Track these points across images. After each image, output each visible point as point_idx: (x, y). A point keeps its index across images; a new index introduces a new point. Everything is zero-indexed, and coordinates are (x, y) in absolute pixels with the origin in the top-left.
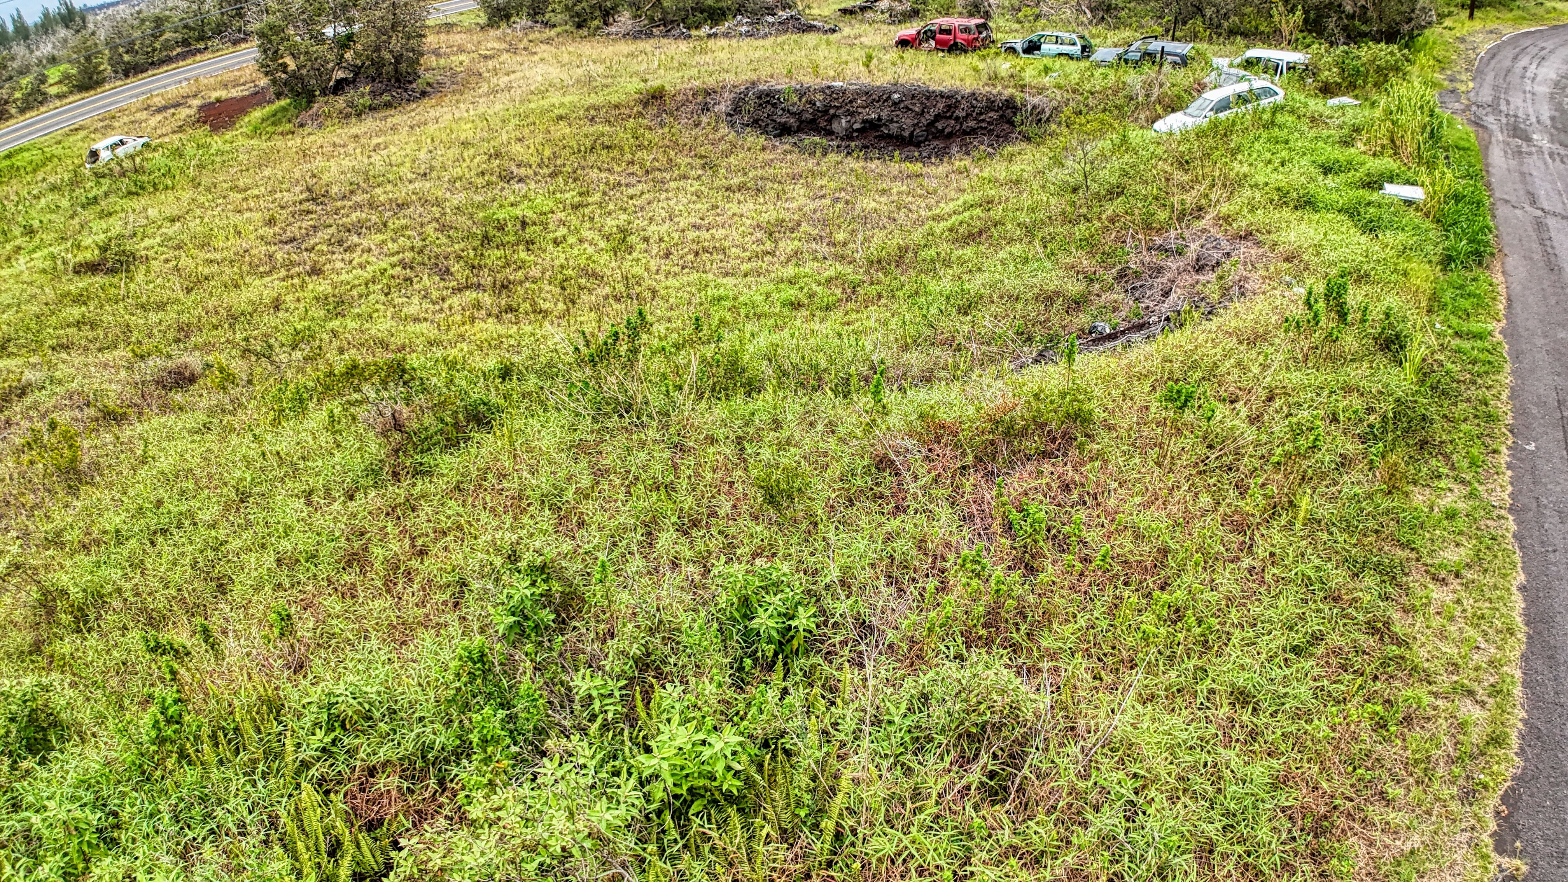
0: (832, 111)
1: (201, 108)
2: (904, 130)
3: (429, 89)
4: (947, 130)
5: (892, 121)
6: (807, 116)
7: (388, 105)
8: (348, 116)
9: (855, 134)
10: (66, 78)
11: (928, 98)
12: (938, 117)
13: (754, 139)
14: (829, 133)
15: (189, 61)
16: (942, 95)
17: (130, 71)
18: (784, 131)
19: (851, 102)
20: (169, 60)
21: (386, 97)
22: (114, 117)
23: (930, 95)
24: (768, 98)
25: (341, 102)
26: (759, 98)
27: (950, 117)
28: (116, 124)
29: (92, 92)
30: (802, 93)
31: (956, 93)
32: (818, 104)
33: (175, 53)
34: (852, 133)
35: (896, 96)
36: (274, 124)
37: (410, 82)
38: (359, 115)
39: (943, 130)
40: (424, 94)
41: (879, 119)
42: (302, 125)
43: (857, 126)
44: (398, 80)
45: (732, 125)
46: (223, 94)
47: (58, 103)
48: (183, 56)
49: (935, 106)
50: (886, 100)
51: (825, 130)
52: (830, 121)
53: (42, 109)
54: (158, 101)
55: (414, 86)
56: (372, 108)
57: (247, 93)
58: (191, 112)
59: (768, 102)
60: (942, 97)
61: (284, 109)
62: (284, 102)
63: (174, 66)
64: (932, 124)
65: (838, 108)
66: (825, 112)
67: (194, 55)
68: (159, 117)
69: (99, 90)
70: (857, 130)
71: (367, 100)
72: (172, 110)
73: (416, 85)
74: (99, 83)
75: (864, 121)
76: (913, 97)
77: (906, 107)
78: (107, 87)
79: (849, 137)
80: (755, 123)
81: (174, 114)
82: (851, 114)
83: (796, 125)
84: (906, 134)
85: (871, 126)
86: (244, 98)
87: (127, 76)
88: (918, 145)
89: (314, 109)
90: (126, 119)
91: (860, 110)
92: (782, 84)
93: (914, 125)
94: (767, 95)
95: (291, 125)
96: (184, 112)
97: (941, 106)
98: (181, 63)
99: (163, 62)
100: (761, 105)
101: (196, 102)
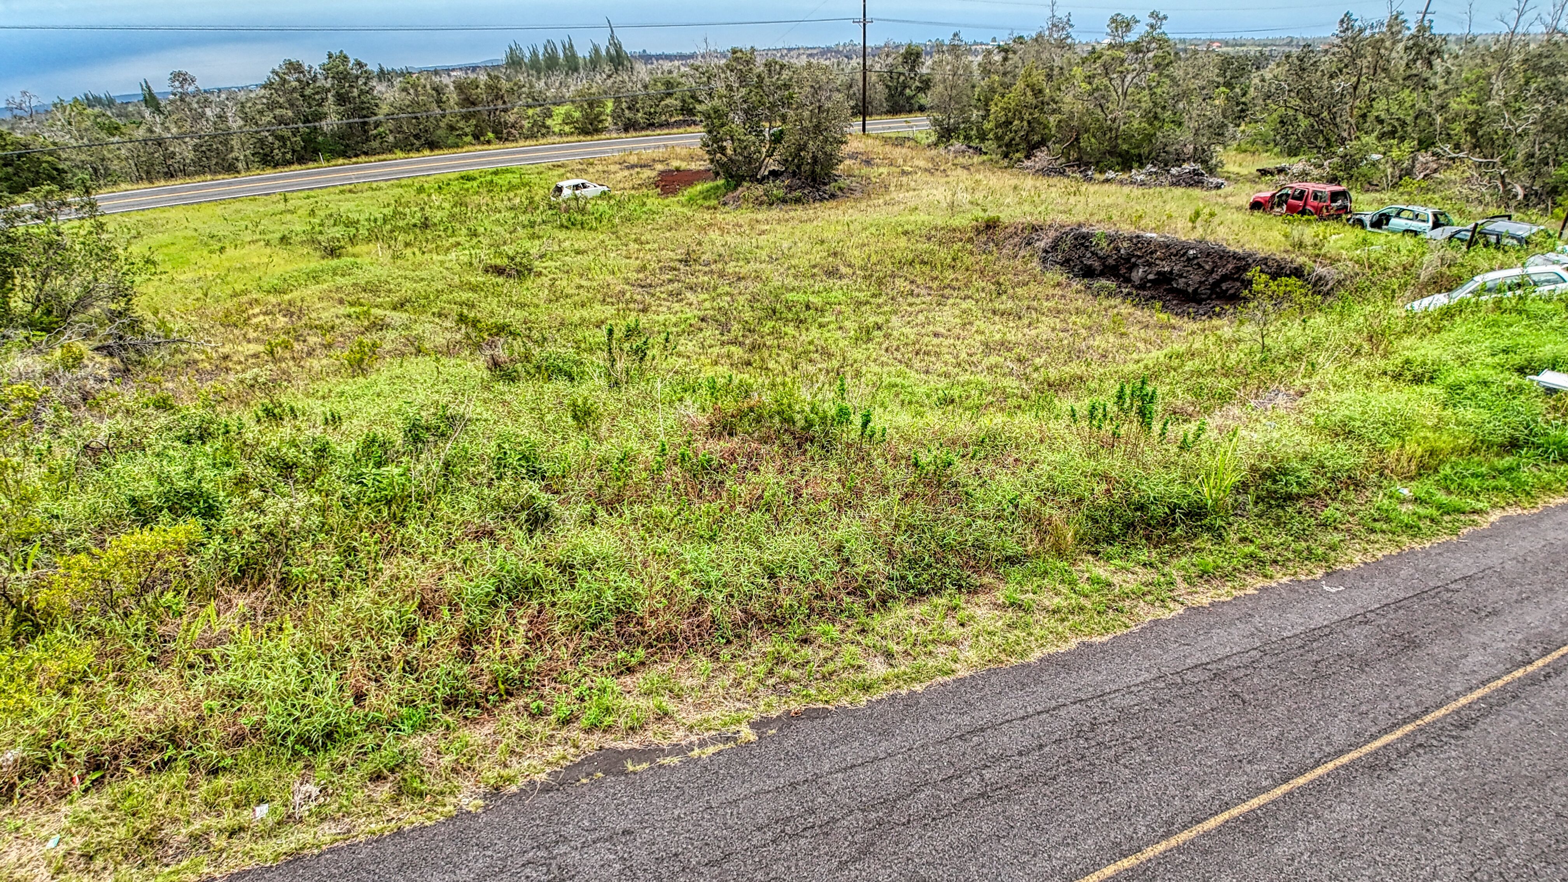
0: (1133, 260)
1: (661, 173)
2: (1189, 285)
3: (839, 193)
4: (1231, 291)
5: (1181, 276)
6: (1110, 261)
7: (798, 201)
8: (761, 203)
9: (1149, 285)
10: (568, 119)
11: (1221, 258)
12: (1225, 278)
13: (1056, 275)
14: (1128, 280)
15: (681, 130)
16: (1235, 256)
17: (629, 126)
18: (1088, 273)
19: (1151, 253)
20: (666, 125)
21: (798, 193)
22: (592, 164)
23: (1223, 255)
24: (1082, 240)
25: (759, 190)
26: (1076, 239)
27: (1237, 280)
28: (591, 170)
29: (589, 138)
30: (1111, 239)
31: (1250, 255)
32: (1122, 251)
33: (673, 120)
34: (1145, 283)
35: (1191, 252)
36: (705, 198)
37: (825, 184)
38: (771, 204)
39: (1227, 290)
40: (833, 196)
41: (1171, 272)
42: (725, 204)
43: (1151, 277)
44: (814, 180)
45: (1044, 261)
46: (683, 165)
47: (557, 139)
48: (679, 124)
49: (1224, 266)
50: (1183, 255)
51: (1123, 276)
52: (1130, 270)
53: (542, 141)
54: (633, 159)
55: (827, 188)
56: (784, 201)
57: (702, 168)
58: (654, 174)
59: (1082, 244)
60: (1234, 258)
61: (718, 187)
62: (720, 182)
63: (666, 131)
64: (1217, 283)
65: (1139, 257)
66: (1128, 260)
67: (689, 125)
68: (626, 173)
69: (596, 137)
70: (1150, 281)
71: (781, 193)
72: (639, 169)
73: (831, 187)
74: (597, 131)
75: (1158, 273)
76: (1208, 255)
77: (1198, 264)
78: (603, 137)
79: (1142, 287)
80: (1066, 263)
81: (638, 173)
82: (1150, 265)
83: (1099, 268)
84: (1190, 290)
85: (1164, 279)
86: (698, 172)
87: (626, 130)
88: (1199, 302)
89: (738, 192)
90: (600, 168)
91: (1157, 262)
92: (1099, 229)
93: (1201, 283)
94: (1084, 237)
95: (716, 202)
96: (647, 173)
97: (1230, 266)
98: (675, 130)
99: (661, 126)
100: (1075, 246)
101: (660, 167)
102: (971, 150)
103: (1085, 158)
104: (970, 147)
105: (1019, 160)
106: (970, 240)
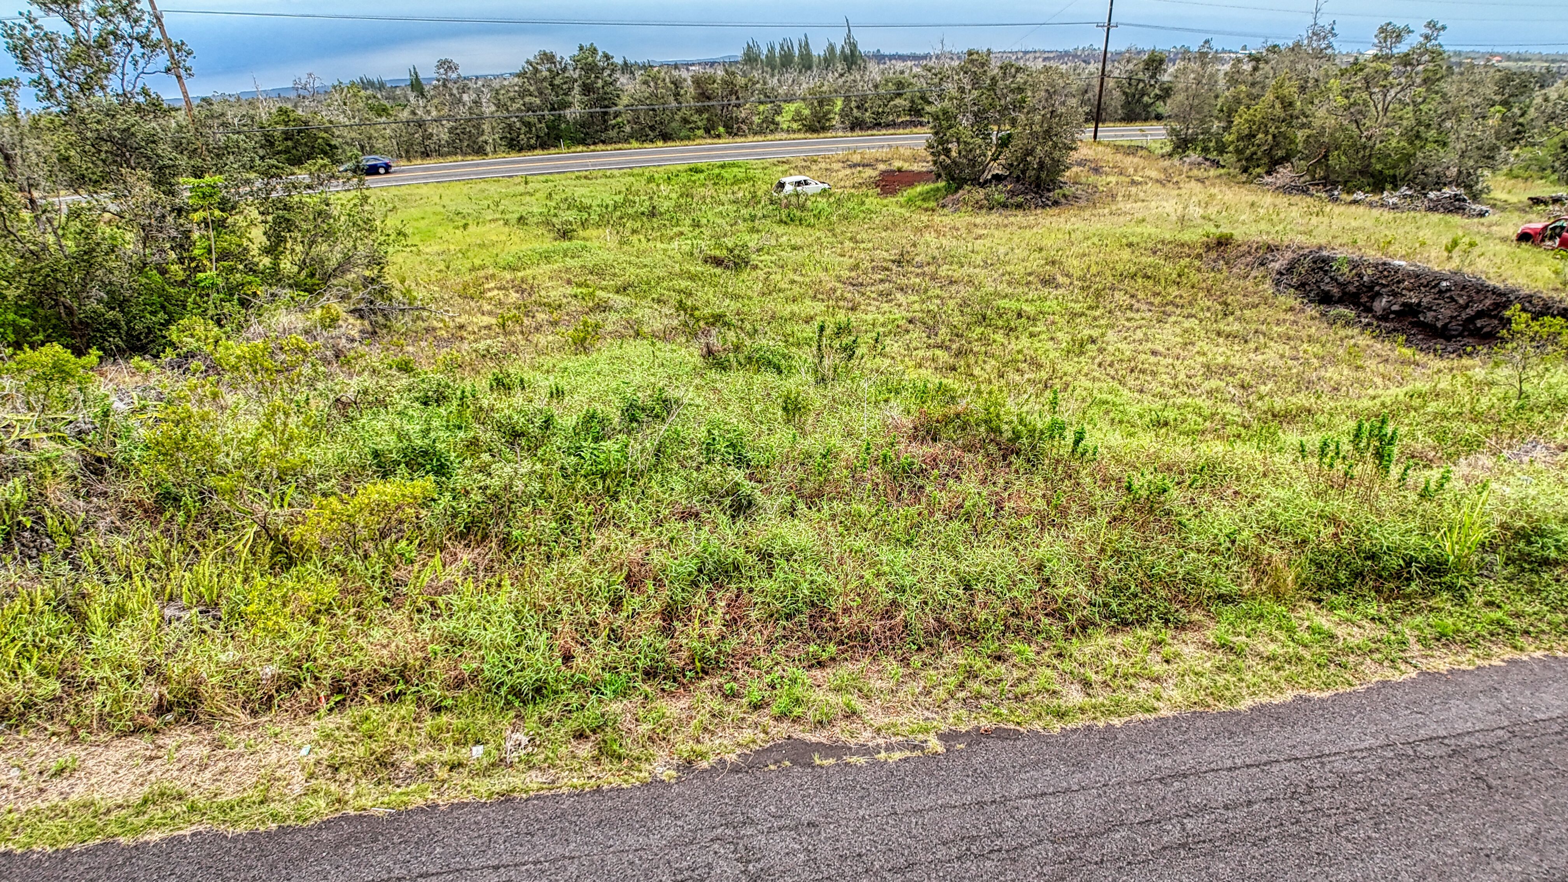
0: (1377, 288)
1: (883, 173)
2: (1438, 320)
3: (1063, 200)
4: (1487, 330)
5: (1430, 309)
6: (1351, 289)
7: (1019, 206)
8: (981, 207)
9: (1392, 316)
10: (797, 117)
11: (1478, 292)
12: (1480, 314)
13: (1290, 299)
14: (1369, 310)
15: (907, 131)
16: (1495, 291)
17: (856, 125)
18: (1325, 299)
19: (1399, 282)
20: (893, 125)
21: (1020, 199)
22: (815, 161)
23: (1481, 289)
24: (1322, 264)
25: (980, 194)
26: (1315, 262)
27: (1495, 317)
28: (814, 167)
29: (815, 135)
30: (1354, 265)
31: (1512, 292)
32: (1365, 279)
33: (900, 120)
34: (1388, 314)
35: (1444, 284)
36: (924, 200)
37: (1049, 191)
38: (991, 209)
39: (1482, 327)
40: (1056, 203)
41: (1419, 304)
42: (944, 206)
43: (1395, 308)
44: (1038, 186)
45: (1278, 283)
46: (906, 166)
47: (784, 136)
48: (904, 125)
49: (1481, 302)
50: (1434, 287)
51: (1364, 305)
52: (1372, 299)
53: (770, 137)
54: (856, 158)
55: (1051, 194)
56: (1005, 206)
57: (924, 169)
58: (874, 173)
59: (1321, 268)
60: (1494, 293)
61: (938, 189)
62: (941, 184)
63: (892, 131)
64: (1471, 319)
65: (1384, 286)
66: (1371, 288)
67: (916, 126)
68: (848, 171)
69: (822, 135)
70: (1394, 312)
71: (1002, 198)
72: (861, 169)
73: (1055, 194)
74: (824, 129)
75: (1404, 304)
76: (1464, 287)
77: (1451, 298)
78: (829, 135)
79: (1384, 318)
80: (1301, 287)
81: (860, 172)
82: (1395, 294)
83: (1337, 295)
84: (1439, 324)
85: (1410, 311)
86: (920, 173)
87: (852, 129)
88: (1448, 339)
89: (958, 195)
90: (823, 165)
91: (1404, 292)
92: (1341, 254)
93: (1452, 317)
94: (1323, 261)
95: (935, 204)
96: (869, 172)
97: (1488, 302)
98: (901, 131)
99: (887, 126)
100: (1313, 270)
101: (882, 167)
102: (1208, 163)
103: (1333, 177)
104: (1207, 160)
105: (1259, 175)
106: (1199, 256)
